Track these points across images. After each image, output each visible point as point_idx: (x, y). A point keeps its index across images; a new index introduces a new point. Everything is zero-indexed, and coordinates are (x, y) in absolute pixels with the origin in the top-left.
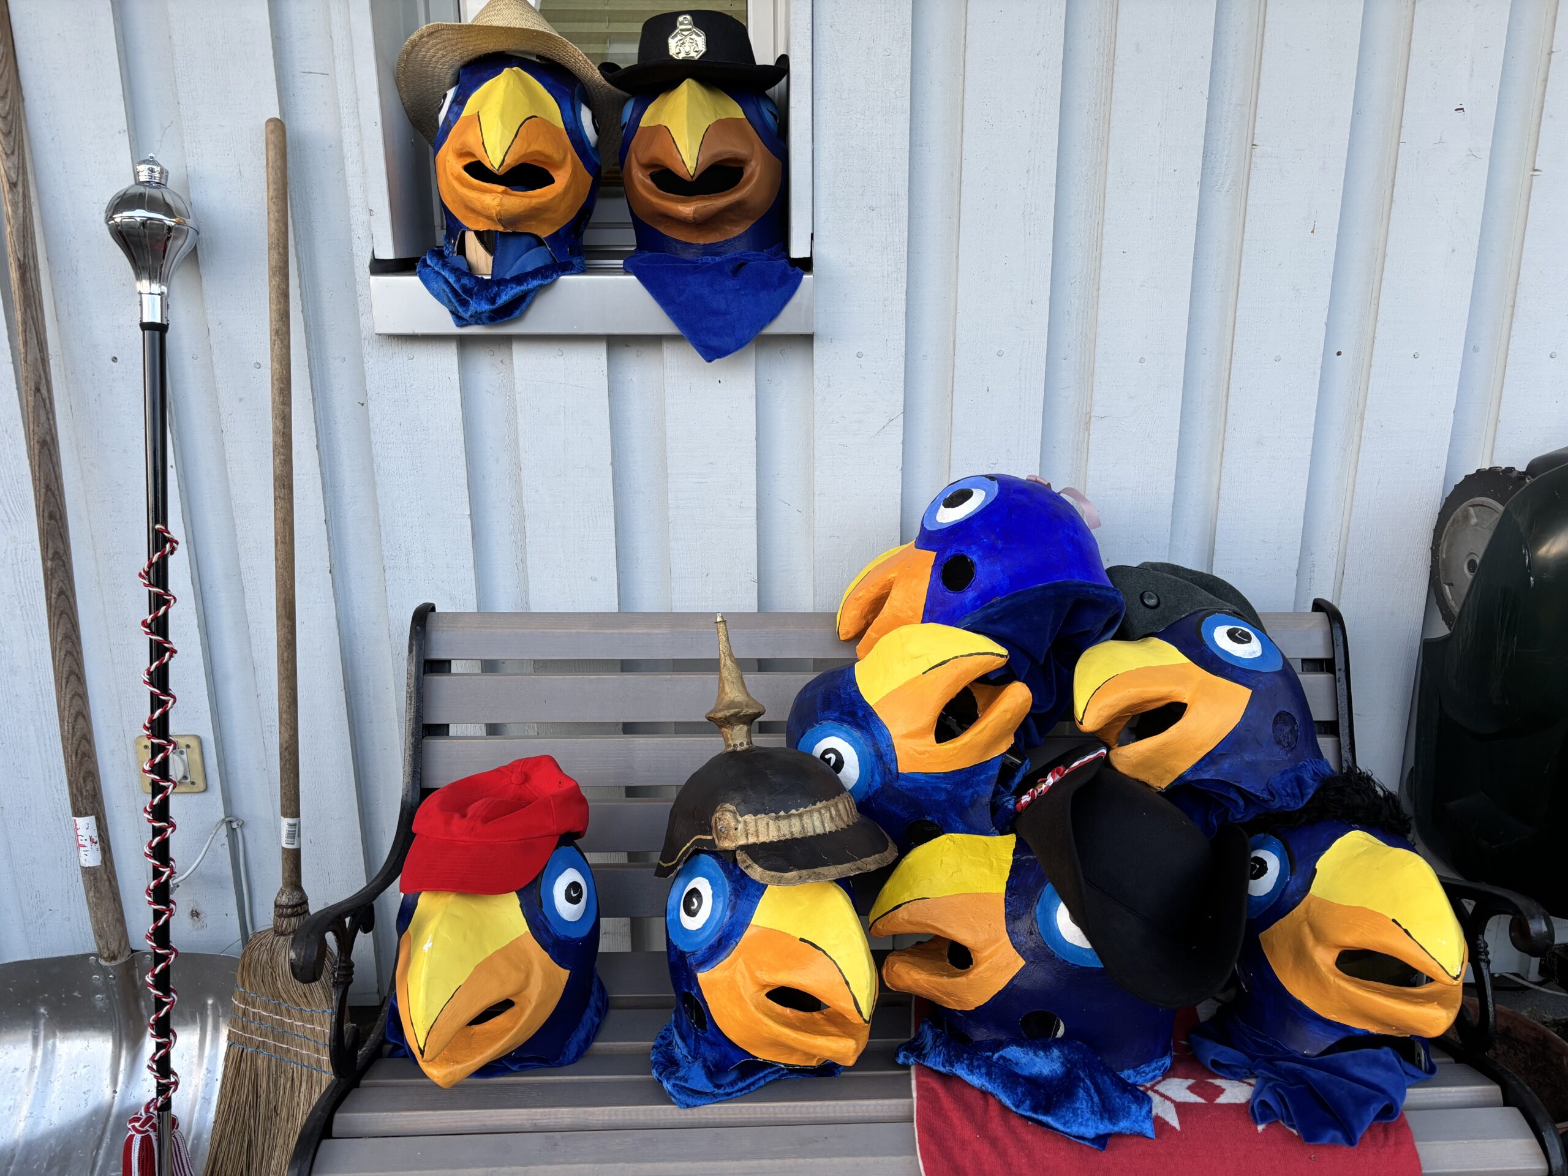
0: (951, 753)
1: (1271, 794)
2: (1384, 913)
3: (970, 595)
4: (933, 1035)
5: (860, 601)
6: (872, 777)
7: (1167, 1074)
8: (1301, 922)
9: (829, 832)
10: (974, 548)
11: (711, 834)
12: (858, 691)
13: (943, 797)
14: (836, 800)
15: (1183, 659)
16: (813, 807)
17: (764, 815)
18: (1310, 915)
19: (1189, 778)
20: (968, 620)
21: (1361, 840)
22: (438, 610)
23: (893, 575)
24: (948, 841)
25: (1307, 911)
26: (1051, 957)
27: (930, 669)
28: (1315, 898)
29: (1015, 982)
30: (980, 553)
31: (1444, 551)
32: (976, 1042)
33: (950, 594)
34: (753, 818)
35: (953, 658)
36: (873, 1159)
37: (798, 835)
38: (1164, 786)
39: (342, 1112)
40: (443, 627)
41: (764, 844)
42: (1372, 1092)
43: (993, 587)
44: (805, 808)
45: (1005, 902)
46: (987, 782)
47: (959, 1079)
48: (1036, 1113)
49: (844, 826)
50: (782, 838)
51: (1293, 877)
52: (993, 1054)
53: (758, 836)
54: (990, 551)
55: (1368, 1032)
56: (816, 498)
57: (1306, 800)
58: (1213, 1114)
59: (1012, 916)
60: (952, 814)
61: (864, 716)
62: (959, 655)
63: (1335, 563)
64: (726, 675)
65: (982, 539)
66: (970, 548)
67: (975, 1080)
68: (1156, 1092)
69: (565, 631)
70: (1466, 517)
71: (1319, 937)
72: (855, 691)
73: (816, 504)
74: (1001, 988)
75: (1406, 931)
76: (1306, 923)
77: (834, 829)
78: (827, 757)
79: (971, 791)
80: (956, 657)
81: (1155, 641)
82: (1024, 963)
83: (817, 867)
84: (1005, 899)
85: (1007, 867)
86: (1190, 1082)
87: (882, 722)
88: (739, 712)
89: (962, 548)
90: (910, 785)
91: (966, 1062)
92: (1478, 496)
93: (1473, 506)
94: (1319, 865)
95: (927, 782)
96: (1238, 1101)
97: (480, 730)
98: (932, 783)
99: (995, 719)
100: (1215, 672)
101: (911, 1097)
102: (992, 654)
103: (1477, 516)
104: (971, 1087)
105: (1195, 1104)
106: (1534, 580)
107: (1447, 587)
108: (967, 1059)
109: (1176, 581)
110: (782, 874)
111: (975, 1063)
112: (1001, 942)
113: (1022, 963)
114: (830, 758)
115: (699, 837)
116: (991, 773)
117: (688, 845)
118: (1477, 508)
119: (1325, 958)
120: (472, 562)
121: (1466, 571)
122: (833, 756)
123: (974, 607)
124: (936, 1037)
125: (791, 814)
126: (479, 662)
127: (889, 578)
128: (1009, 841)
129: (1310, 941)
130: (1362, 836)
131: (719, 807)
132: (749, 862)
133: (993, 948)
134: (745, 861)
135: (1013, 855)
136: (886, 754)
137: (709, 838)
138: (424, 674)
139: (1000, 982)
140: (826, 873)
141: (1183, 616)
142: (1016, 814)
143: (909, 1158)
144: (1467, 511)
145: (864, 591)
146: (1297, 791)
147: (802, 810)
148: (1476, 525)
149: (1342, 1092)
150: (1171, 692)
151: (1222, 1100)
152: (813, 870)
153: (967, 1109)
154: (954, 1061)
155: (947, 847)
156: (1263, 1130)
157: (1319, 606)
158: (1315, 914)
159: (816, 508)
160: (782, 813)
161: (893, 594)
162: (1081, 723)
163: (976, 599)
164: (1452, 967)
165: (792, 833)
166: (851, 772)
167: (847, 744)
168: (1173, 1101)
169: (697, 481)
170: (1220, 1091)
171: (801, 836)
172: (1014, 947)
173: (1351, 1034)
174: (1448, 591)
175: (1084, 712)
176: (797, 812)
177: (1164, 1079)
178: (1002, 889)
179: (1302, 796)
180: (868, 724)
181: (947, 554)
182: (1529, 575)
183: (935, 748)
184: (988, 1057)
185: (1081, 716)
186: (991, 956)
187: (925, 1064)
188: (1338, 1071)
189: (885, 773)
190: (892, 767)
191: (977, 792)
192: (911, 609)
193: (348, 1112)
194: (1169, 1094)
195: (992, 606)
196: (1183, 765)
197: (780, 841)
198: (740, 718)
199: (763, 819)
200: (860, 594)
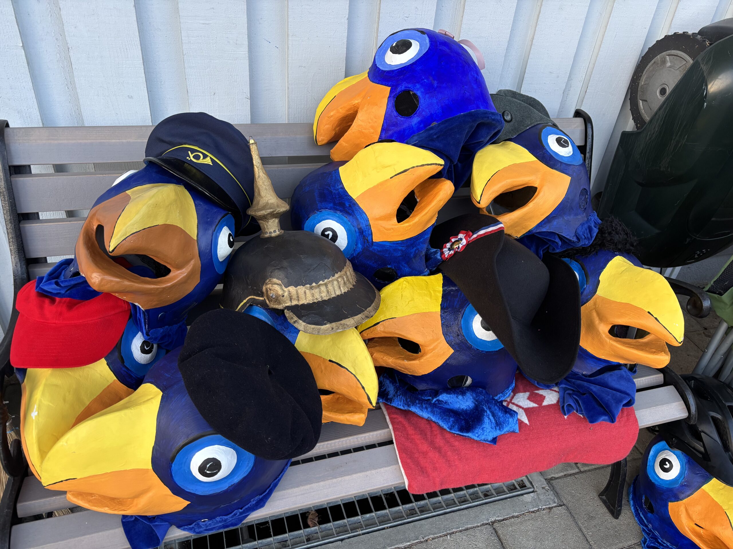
0: (407, 229)
1: (578, 238)
2: (642, 308)
3: (415, 120)
4: (394, 388)
5: (332, 119)
6: (356, 245)
7: (515, 391)
8: (591, 310)
9: (344, 292)
10: (418, 86)
11: (262, 296)
12: (343, 188)
13: (399, 254)
14: (345, 270)
15: (533, 158)
16: (333, 278)
17: (302, 287)
18: (597, 306)
19: (534, 231)
20: (415, 138)
21: (622, 262)
22: (11, 125)
23: (357, 102)
24: (405, 282)
25: (595, 304)
26: (469, 348)
27: (396, 175)
28: (599, 297)
29: (448, 362)
30: (422, 90)
31: (643, 80)
32: (420, 390)
33: (400, 119)
34: (295, 288)
35: (411, 168)
36: (375, 471)
37: (326, 298)
38: (519, 236)
39: (21, 502)
40: (19, 140)
41: (303, 305)
42: (623, 395)
43: (432, 115)
44: (328, 279)
45: (441, 317)
46: (423, 243)
47: (414, 414)
48: (462, 432)
49: (352, 287)
50: (316, 301)
51: (588, 285)
52: (433, 399)
53: (298, 300)
54: (429, 89)
55: (619, 363)
56: (290, 38)
57: (593, 239)
58: (543, 413)
59: (446, 326)
60: (403, 263)
61: (350, 206)
62: (415, 165)
63: (582, 85)
64: (261, 184)
65: (423, 79)
66: (415, 86)
67: (425, 415)
68: (513, 404)
69: (118, 141)
70: (664, 62)
71: (602, 318)
72: (341, 188)
73: (290, 43)
74: (439, 366)
75: (656, 319)
76: (594, 310)
77: (346, 290)
78: (326, 233)
79: (415, 248)
80: (413, 167)
81: (512, 145)
82: (453, 351)
83: (342, 320)
84: (441, 315)
85: (440, 295)
86: (527, 394)
87: (362, 210)
88: (273, 212)
89: (410, 86)
90: (379, 249)
91: (418, 405)
92: (673, 50)
93: (668, 55)
94: (601, 278)
95: (390, 246)
96: (553, 403)
97: (62, 215)
98: (394, 247)
99: (434, 206)
100: (552, 167)
101: (388, 427)
102: (436, 164)
103: (670, 62)
104: (423, 418)
105: (533, 408)
106: (706, 105)
107: (641, 102)
108: (419, 404)
109: (520, 104)
110: (320, 326)
111: (424, 406)
112: (439, 341)
113: (452, 351)
114: (329, 234)
115: (252, 297)
116: (426, 237)
117: (245, 301)
118: (672, 57)
119: (604, 329)
120: (31, 84)
121: (658, 94)
122: (331, 234)
123: (419, 129)
124: (397, 389)
125: (320, 284)
126: (52, 165)
127: (354, 103)
128: (438, 278)
129: (597, 321)
130: (621, 259)
131: (268, 280)
132: (295, 318)
133: (436, 344)
134: (292, 318)
135: (443, 287)
136: (366, 231)
137: (261, 299)
138: (11, 175)
139: (439, 362)
140: (348, 324)
141: (528, 128)
142: (444, 261)
143: (394, 467)
144: (665, 58)
145: (334, 112)
146: (589, 236)
147: (326, 281)
148: (670, 67)
149: (609, 397)
150: (529, 181)
151: (545, 403)
152: (339, 322)
153: (423, 433)
154: (410, 405)
155: (404, 286)
156: (567, 417)
157: (578, 114)
158: (600, 306)
159: (290, 46)
160: (314, 284)
161: (359, 116)
162: (479, 203)
163: (420, 122)
164: (680, 338)
165: (321, 297)
166: (342, 242)
167: (339, 224)
168: (523, 408)
169: (201, 22)
170: (543, 398)
171: (328, 298)
172: (448, 343)
173: (610, 364)
174: (641, 104)
175: (481, 196)
176: (323, 283)
177: (514, 395)
178: (439, 309)
179: (591, 237)
180: (353, 211)
181: (399, 89)
182: (704, 102)
183: (397, 226)
184: (429, 400)
185: (479, 199)
186: (434, 349)
187: (392, 405)
188: (604, 385)
189: (364, 242)
190: (369, 238)
191: (418, 249)
192: (372, 127)
193: (26, 501)
194: (520, 404)
195: (432, 128)
196: (532, 225)
197: (314, 303)
198: (274, 215)
199: (301, 289)
200: (332, 114)
